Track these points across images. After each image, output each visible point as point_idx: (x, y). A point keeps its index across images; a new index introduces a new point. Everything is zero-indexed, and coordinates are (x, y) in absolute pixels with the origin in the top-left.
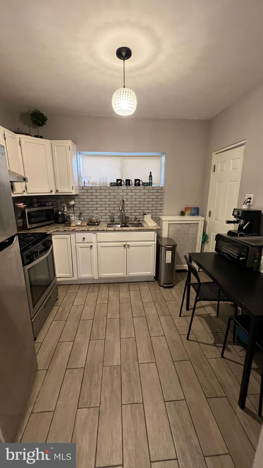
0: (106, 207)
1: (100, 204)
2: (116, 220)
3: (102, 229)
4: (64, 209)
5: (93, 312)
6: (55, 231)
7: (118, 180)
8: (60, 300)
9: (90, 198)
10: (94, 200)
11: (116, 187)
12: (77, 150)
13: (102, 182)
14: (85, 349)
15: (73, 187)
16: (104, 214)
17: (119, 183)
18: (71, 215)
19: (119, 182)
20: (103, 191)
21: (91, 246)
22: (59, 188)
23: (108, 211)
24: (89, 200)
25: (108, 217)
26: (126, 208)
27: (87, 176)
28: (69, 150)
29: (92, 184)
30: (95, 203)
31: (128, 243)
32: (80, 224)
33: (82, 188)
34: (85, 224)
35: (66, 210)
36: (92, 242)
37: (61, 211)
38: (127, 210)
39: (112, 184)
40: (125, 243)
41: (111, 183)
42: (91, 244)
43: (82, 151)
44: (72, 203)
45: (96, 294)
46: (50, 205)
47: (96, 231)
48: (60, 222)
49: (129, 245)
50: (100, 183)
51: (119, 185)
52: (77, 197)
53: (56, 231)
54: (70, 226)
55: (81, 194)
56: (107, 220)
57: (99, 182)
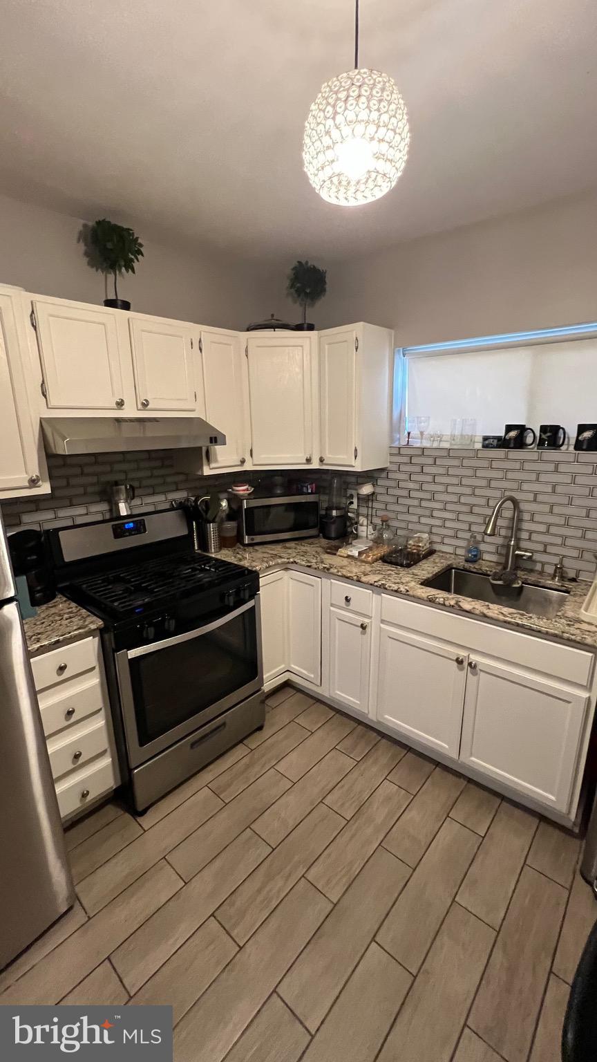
0: (459, 513)
1: (442, 501)
3: (396, 588)
4: (352, 503)
5: (291, 824)
6: (289, 563)
7: (509, 428)
8: (266, 732)
9: (415, 481)
10: (425, 487)
11: (500, 453)
12: (396, 345)
13: (457, 433)
14: (184, 930)
15: (356, 450)
16: (451, 533)
18: (361, 522)
19: (513, 434)
20: (456, 463)
21: (363, 627)
22: (327, 452)
23: (466, 527)
24: (411, 485)
25: (463, 543)
26: (526, 526)
27: (418, 417)
28: (357, 349)
29: (432, 438)
30: (428, 496)
31: (474, 658)
32: (357, 555)
33: (399, 451)
34: (369, 556)
35: (355, 506)
36: (370, 617)
37: (337, 509)
38: (531, 532)
39: (490, 443)
40: (463, 654)
41: (485, 438)
42: (366, 621)
43: (412, 345)
44: (366, 489)
45: (350, 763)
46: (310, 491)
47: (377, 586)
48: (333, 535)
49: (475, 666)
50: (453, 437)
51: (512, 445)
52: (384, 475)
53: (292, 563)
54: (335, 554)
55: (395, 468)
56: (460, 552)
57: (449, 433)
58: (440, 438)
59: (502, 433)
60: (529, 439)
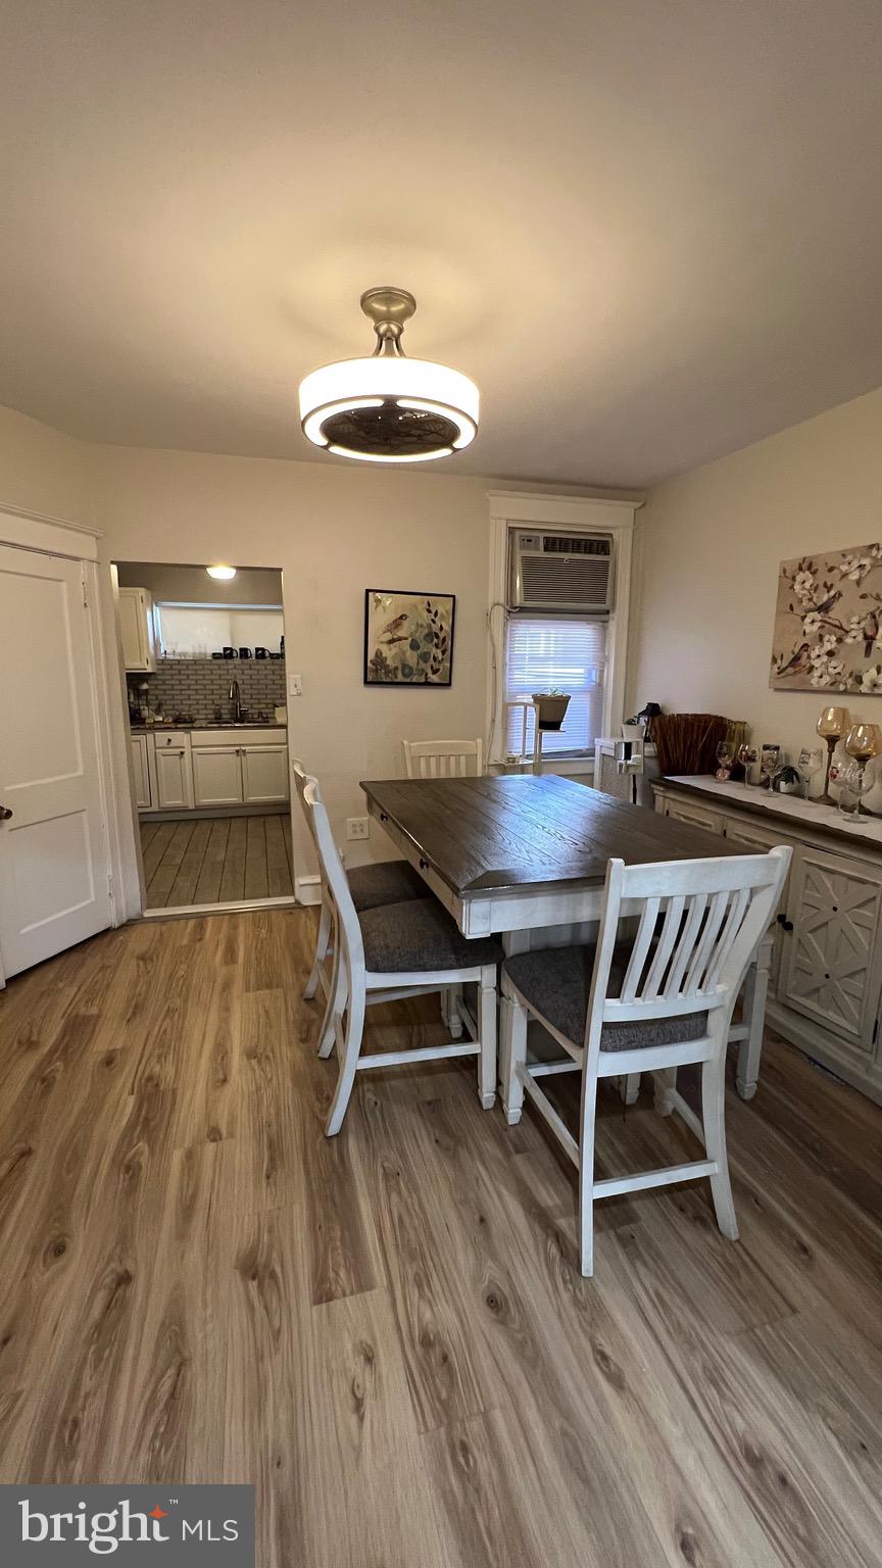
2: (224, 716)
11: (222, 661)
17: (228, 654)
36: (183, 747)
39: (215, 656)
41: (214, 654)
42: (182, 750)
52: (153, 677)
55: (160, 672)
58: (185, 654)
59: (222, 652)
60: (235, 655)
